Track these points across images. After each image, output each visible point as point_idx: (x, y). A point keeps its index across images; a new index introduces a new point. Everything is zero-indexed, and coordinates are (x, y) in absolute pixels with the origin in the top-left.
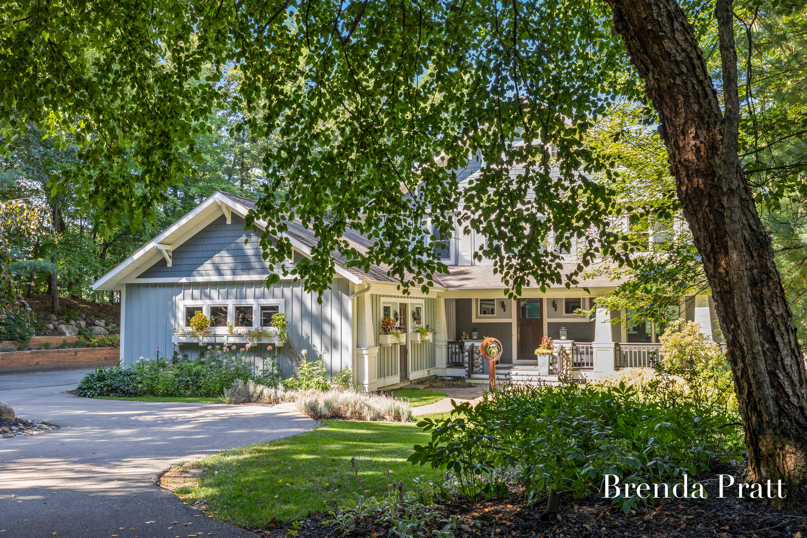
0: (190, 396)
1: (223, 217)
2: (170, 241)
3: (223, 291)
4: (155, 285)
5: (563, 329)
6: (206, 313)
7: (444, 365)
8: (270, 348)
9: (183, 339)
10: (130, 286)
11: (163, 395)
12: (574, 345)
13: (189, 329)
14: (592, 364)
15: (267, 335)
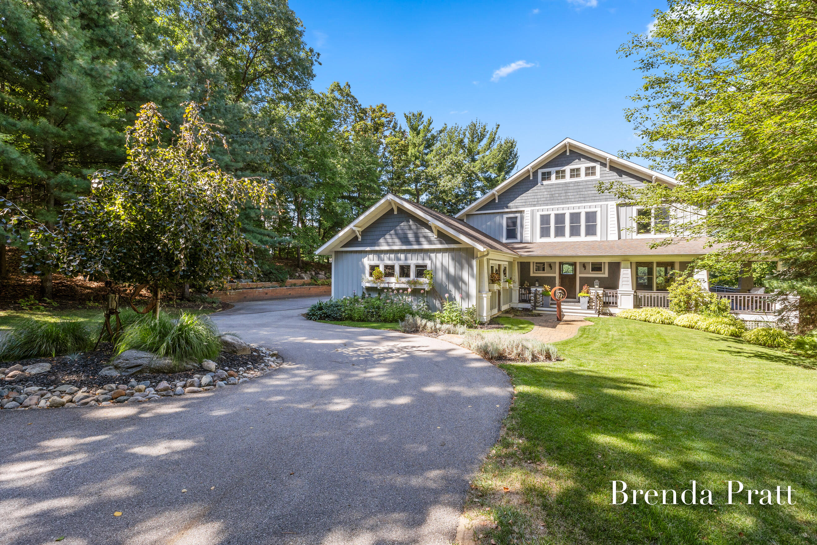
0: (374, 322)
1: (392, 210)
2: (360, 225)
3: (392, 256)
4: (352, 252)
5: (597, 281)
6: (382, 269)
7: (517, 301)
8: (422, 291)
9: (368, 285)
10: (337, 253)
11: (358, 321)
12: (604, 291)
13: (372, 279)
14: (616, 303)
15: (421, 284)
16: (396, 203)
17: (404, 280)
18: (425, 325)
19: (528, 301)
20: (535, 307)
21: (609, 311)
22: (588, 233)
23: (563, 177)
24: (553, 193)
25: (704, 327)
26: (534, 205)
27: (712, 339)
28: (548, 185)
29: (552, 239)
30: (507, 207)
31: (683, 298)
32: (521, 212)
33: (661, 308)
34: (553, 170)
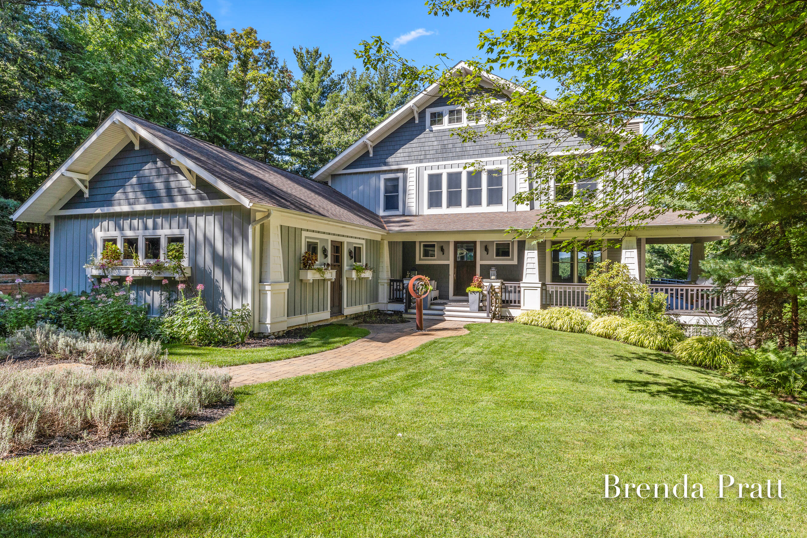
1: (131, 143)
2: (77, 168)
3: (135, 222)
4: (77, 217)
5: (493, 270)
6: (120, 245)
7: (386, 300)
9: (96, 272)
10: (58, 218)
12: (503, 284)
14: (519, 302)
17: (150, 262)
20: (407, 308)
21: (510, 313)
22: (491, 202)
23: (459, 120)
24: (446, 142)
25: (623, 336)
26: (421, 161)
28: (439, 131)
29: (444, 210)
30: (386, 164)
31: (603, 292)
32: (404, 171)
33: (573, 309)
34: (445, 109)
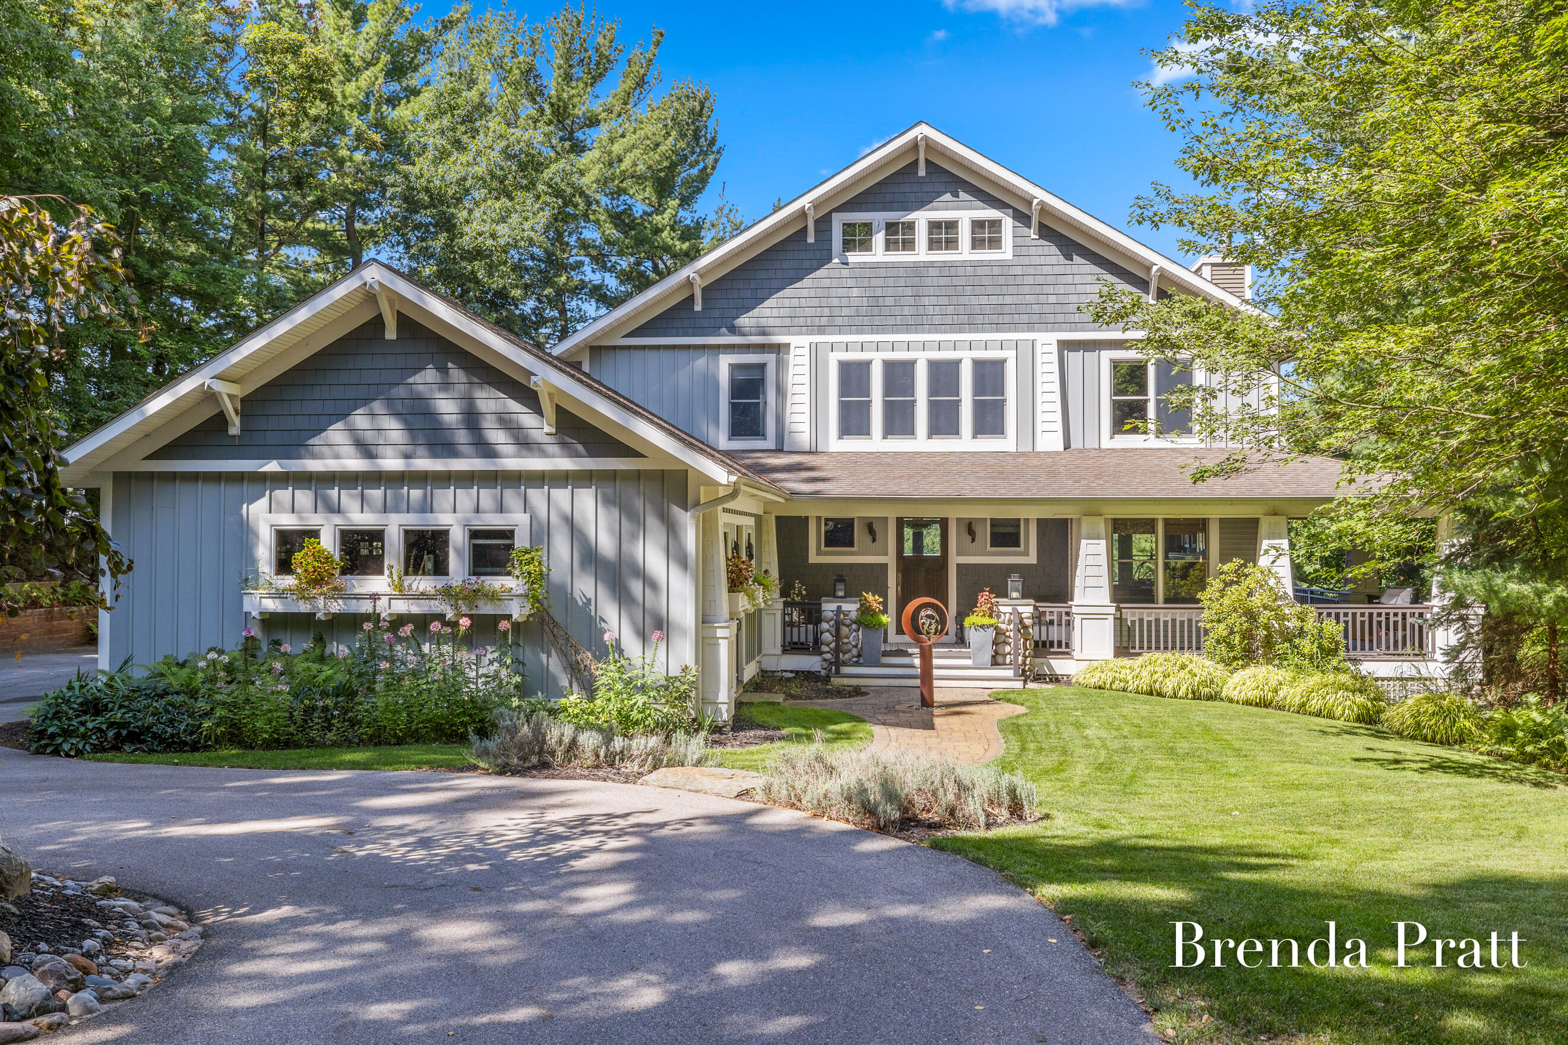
1: (378, 322)
2: (240, 372)
3: (376, 494)
4: (195, 477)
5: (1015, 577)
6: (328, 542)
7: (778, 650)
8: (504, 625)
9: (272, 605)
10: (124, 480)
11: (268, 745)
12: (1036, 608)
13: (289, 581)
14: (1067, 646)
16: (395, 297)
17: (424, 584)
18: (574, 742)
19: (814, 647)
20: (838, 663)
21: (1050, 667)
22: (980, 430)
23: (909, 245)
24: (879, 292)
25: (1297, 700)
26: (821, 330)
27: (1324, 733)
28: (863, 266)
29: (876, 442)
30: (733, 330)
31: (1238, 621)
32: (779, 349)
33: (1187, 655)
34: (879, 218)
